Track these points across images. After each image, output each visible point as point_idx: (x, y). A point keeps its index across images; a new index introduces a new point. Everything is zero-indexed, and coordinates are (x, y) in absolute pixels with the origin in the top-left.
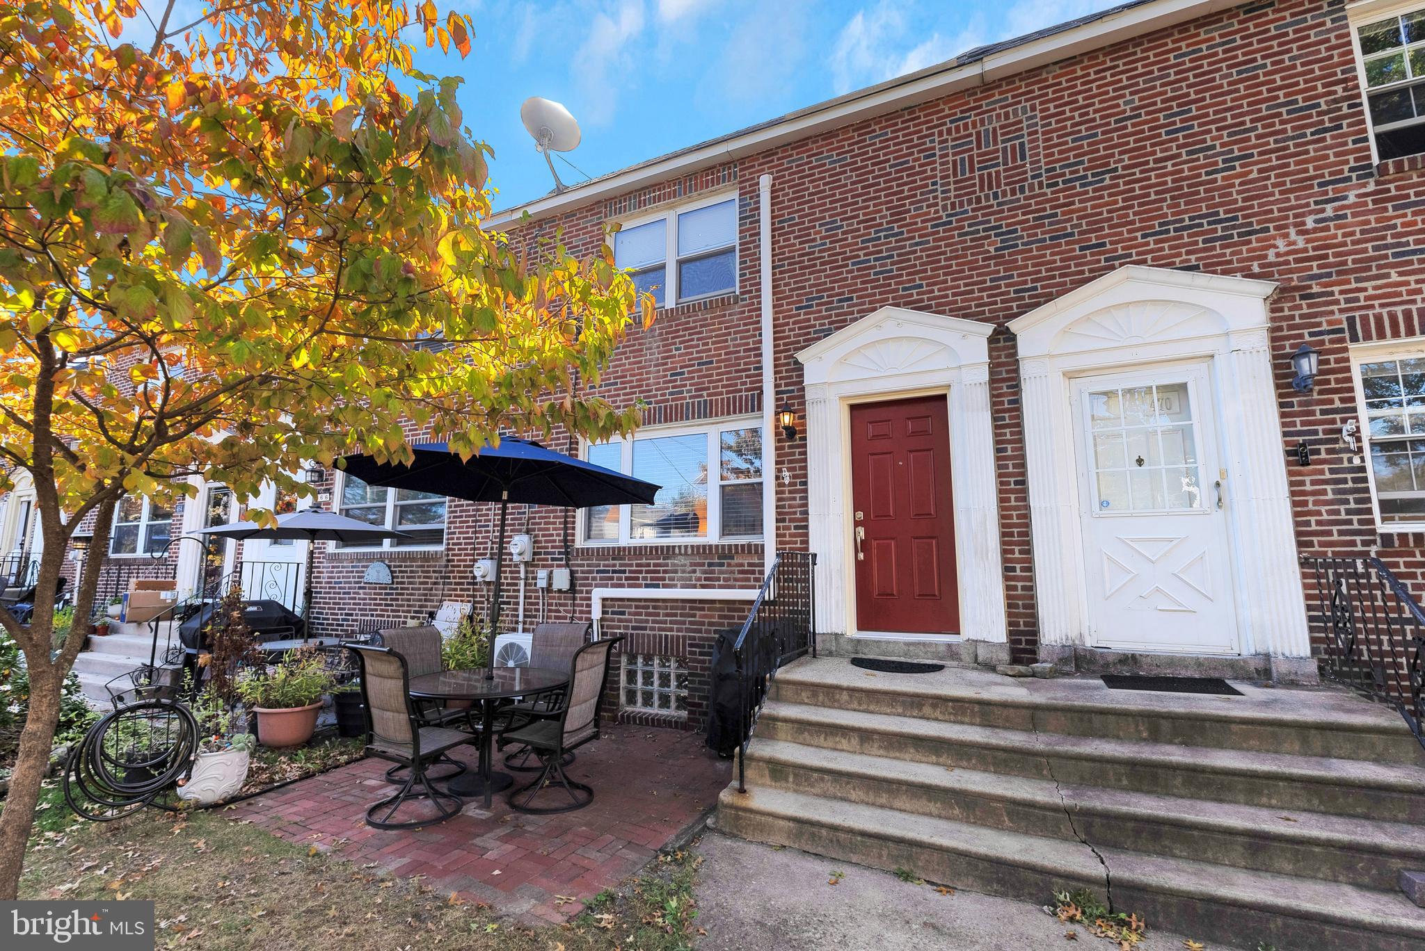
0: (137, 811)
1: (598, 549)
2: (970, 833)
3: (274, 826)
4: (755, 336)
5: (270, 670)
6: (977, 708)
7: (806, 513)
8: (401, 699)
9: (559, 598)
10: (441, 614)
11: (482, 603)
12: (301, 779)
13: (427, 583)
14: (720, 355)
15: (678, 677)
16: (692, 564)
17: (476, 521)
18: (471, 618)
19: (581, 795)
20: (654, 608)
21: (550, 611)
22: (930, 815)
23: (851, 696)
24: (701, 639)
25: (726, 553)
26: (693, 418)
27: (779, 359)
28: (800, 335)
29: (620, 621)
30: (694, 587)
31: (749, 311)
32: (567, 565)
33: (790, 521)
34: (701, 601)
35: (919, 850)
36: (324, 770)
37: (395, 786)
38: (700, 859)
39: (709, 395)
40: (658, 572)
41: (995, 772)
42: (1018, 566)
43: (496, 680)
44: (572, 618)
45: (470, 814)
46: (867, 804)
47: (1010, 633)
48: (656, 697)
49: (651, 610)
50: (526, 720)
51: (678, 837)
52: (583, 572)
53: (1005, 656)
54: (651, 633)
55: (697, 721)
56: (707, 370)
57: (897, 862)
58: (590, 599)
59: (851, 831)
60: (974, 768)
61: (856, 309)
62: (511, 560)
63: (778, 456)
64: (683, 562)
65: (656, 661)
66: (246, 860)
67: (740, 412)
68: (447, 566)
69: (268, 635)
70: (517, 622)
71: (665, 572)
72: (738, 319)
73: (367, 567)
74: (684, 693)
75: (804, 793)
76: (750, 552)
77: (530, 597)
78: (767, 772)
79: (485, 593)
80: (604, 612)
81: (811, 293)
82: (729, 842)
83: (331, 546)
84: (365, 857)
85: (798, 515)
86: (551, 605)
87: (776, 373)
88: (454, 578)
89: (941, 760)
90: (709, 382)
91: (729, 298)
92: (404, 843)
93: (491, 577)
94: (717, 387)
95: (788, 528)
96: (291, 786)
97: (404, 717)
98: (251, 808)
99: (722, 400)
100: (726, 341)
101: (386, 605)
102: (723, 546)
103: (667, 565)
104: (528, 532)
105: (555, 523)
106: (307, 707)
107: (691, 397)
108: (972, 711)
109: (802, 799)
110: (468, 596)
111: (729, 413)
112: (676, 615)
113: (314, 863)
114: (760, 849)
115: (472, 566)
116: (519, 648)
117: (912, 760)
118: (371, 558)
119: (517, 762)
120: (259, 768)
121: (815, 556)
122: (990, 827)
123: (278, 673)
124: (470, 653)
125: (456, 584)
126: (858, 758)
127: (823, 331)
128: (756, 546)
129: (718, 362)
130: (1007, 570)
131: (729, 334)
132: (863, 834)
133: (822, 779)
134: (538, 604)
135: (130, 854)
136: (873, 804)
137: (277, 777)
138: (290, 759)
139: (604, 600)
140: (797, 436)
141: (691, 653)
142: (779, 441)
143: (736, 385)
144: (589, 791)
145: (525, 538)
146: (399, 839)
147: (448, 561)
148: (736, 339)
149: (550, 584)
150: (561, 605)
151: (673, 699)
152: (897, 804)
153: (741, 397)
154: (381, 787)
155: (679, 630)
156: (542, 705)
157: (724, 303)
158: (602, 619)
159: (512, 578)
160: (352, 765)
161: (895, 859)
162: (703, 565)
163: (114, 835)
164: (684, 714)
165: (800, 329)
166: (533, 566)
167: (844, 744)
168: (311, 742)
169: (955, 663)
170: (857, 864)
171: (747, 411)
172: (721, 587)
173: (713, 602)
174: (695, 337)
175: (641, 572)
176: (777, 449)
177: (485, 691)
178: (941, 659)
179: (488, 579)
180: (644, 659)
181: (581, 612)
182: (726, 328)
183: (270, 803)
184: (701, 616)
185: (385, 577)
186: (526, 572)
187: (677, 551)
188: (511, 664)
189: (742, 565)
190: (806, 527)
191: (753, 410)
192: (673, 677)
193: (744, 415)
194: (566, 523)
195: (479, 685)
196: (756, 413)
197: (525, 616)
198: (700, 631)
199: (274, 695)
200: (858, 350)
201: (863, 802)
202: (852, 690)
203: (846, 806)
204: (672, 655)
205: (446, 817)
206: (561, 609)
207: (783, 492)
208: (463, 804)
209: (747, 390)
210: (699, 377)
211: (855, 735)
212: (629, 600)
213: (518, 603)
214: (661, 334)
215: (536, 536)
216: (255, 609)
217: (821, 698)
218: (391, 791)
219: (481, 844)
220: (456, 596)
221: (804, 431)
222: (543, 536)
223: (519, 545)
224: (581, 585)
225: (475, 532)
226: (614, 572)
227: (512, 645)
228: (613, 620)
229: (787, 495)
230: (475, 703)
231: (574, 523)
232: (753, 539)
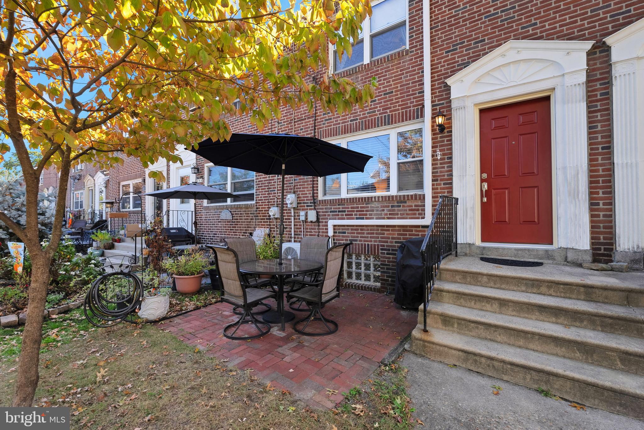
0: (120, 322)
1: (330, 200)
2: (592, 370)
3: (180, 334)
4: (419, 73)
5: (179, 258)
6: (582, 289)
7: (452, 175)
8: (236, 274)
9: (311, 226)
10: (255, 234)
11: (274, 228)
12: (194, 310)
13: (248, 219)
14: (397, 87)
15: (375, 266)
16: (382, 207)
17: (269, 188)
18: (269, 235)
19: (332, 326)
20: (361, 230)
21: (307, 232)
22: (557, 355)
23: (489, 279)
24: (387, 246)
25: (401, 200)
26: (382, 125)
27: (434, 85)
28: (448, 69)
29: (343, 236)
30: (384, 218)
31: (415, 58)
32: (315, 209)
33: (441, 180)
34: (388, 226)
35: (555, 378)
36: (205, 306)
37: (237, 316)
38: (406, 370)
39: (390, 112)
40: (363, 211)
41: (602, 331)
42: (601, 202)
43: (284, 266)
44: (318, 236)
45: (274, 333)
46: (509, 344)
47: (592, 244)
48: (363, 275)
49: (359, 231)
50: (301, 286)
51: (390, 355)
52: (323, 212)
53: (589, 258)
54: (360, 243)
55: (386, 288)
56: (390, 97)
57: (537, 383)
58: (327, 226)
59: (503, 362)
60: (585, 328)
61: (487, 47)
62: (287, 207)
63: (433, 143)
64: (377, 205)
65: (363, 257)
66: (164, 354)
67: (410, 119)
68: (256, 211)
69: (180, 242)
70: (291, 238)
71: (367, 211)
72: (408, 64)
73: (221, 212)
74: (378, 274)
75: (464, 334)
76: (416, 199)
77: (297, 225)
78: (440, 321)
79: (275, 223)
80: (334, 232)
81: (456, 41)
82: (420, 360)
83: (205, 202)
84: (222, 355)
85: (446, 177)
86: (308, 229)
87: (432, 94)
88: (260, 216)
89: (559, 321)
90: (391, 104)
91: (403, 52)
92: (242, 348)
93: (278, 216)
94: (396, 106)
95: (440, 184)
96: (190, 313)
97: (238, 283)
98: (171, 323)
99: (399, 113)
100: (401, 78)
101: (231, 230)
102: (400, 196)
103: (368, 207)
104: (294, 193)
105: (308, 188)
106: (196, 276)
107: (380, 114)
108: (578, 291)
109: (465, 339)
110: (267, 225)
111: (403, 121)
112: (373, 234)
113: (197, 357)
114: (441, 366)
115: (268, 210)
116: (293, 250)
117: (536, 319)
118: (222, 208)
119: (296, 306)
120: (176, 303)
121: (457, 200)
122: (605, 367)
123: (182, 259)
124: (270, 252)
125: (261, 219)
126: (500, 316)
127: (464, 64)
128: (420, 195)
129: (396, 91)
130: (593, 205)
131: (403, 74)
132: (512, 364)
133: (477, 328)
134: (301, 228)
135: (113, 345)
136: (513, 345)
137: (184, 308)
138: (190, 300)
139: (334, 226)
140: (446, 131)
141: (382, 253)
142: (434, 134)
143: (407, 104)
144: (336, 325)
145: (293, 195)
146: (240, 345)
147: (257, 208)
148: (407, 77)
149: (306, 219)
150: (312, 229)
151: (372, 277)
152: (531, 346)
153: (410, 111)
154: (231, 316)
155: (375, 241)
156: (307, 279)
157: (400, 55)
158: (333, 236)
159: (288, 216)
160: (218, 304)
161: (536, 381)
162: (388, 207)
163: (108, 335)
164: (378, 284)
165: (448, 65)
166: (297, 210)
167: (488, 307)
168: (200, 291)
169: (551, 262)
170: (507, 381)
171: (414, 119)
172: (399, 218)
173: (394, 226)
174: (382, 78)
175: (354, 211)
176: (433, 139)
177: (278, 271)
178: (540, 259)
179: (276, 217)
180: (356, 256)
181: (323, 232)
182: (401, 71)
183: (179, 321)
184: (388, 234)
185: (229, 217)
186: (294, 213)
187: (373, 199)
188: (289, 257)
189: (411, 206)
190: (451, 183)
191: (417, 118)
192: (372, 266)
193: (412, 121)
194: (313, 187)
195: (275, 267)
196: (420, 119)
197: (295, 235)
198: (387, 242)
199: (182, 270)
200: (488, 73)
201: (505, 343)
202: (490, 276)
203: (495, 345)
204: (372, 254)
205: (263, 334)
206: (313, 231)
207: (436, 164)
208: (271, 327)
209: (414, 106)
210: (385, 102)
211: (496, 302)
212: (347, 226)
213: (291, 228)
214: (362, 80)
215: (298, 195)
216: (174, 231)
217: (468, 280)
218: (236, 319)
219: (282, 352)
220: (262, 225)
221: (451, 127)
222: (302, 194)
223: (290, 199)
224: (322, 219)
225: (269, 194)
226: (339, 211)
227: (290, 248)
228: (339, 236)
229: (439, 165)
230: (273, 276)
231: (317, 187)
232: (419, 192)
